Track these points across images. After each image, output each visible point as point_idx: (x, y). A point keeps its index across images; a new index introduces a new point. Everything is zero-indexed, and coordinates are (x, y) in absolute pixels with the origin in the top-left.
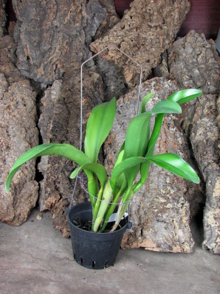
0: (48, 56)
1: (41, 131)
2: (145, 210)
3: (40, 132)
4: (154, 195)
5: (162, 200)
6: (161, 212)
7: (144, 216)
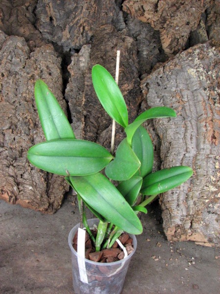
0: (74, 16)
1: (70, 104)
2: (194, 200)
3: (68, 105)
4: (204, 182)
5: (213, 189)
6: (212, 202)
7: (194, 206)
